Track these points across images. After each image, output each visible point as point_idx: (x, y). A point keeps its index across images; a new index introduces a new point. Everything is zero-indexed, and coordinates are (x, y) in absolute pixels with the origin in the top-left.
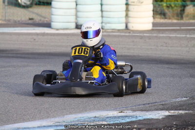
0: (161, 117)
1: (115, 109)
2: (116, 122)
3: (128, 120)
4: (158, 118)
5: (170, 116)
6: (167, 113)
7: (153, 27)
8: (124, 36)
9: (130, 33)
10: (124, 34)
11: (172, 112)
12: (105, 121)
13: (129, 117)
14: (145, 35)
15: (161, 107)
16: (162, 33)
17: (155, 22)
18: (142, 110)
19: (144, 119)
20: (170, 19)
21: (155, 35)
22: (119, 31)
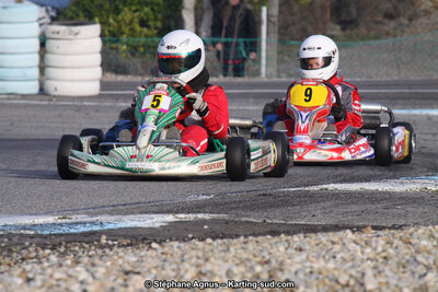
0: (157, 225)
1: (49, 213)
2: (56, 232)
3: (82, 229)
4: (151, 226)
5: (176, 222)
6: (170, 218)
7: (101, 89)
8: (38, 105)
9: (50, 100)
10: (36, 102)
11: (182, 216)
12: (31, 230)
13: (85, 223)
14: (85, 103)
15: (154, 209)
16: (125, 102)
17: (106, 80)
18: (111, 214)
19: (120, 229)
21: (108, 104)
22: (24, 96)
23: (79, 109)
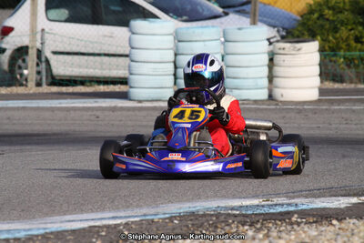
0: (343, 206)
1: (256, 196)
3: (280, 209)
4: (338, 206)
5: (359, 203)
7: (320, 96)
8: (266, 109)
9: (277, 105)
12: (237, 210)
13: (283, 205)
16: (339, 105)
18: (306, 197)
20: (351, 82)
21: (324, 107)
22: (256, 102)
23: (299, 111)
